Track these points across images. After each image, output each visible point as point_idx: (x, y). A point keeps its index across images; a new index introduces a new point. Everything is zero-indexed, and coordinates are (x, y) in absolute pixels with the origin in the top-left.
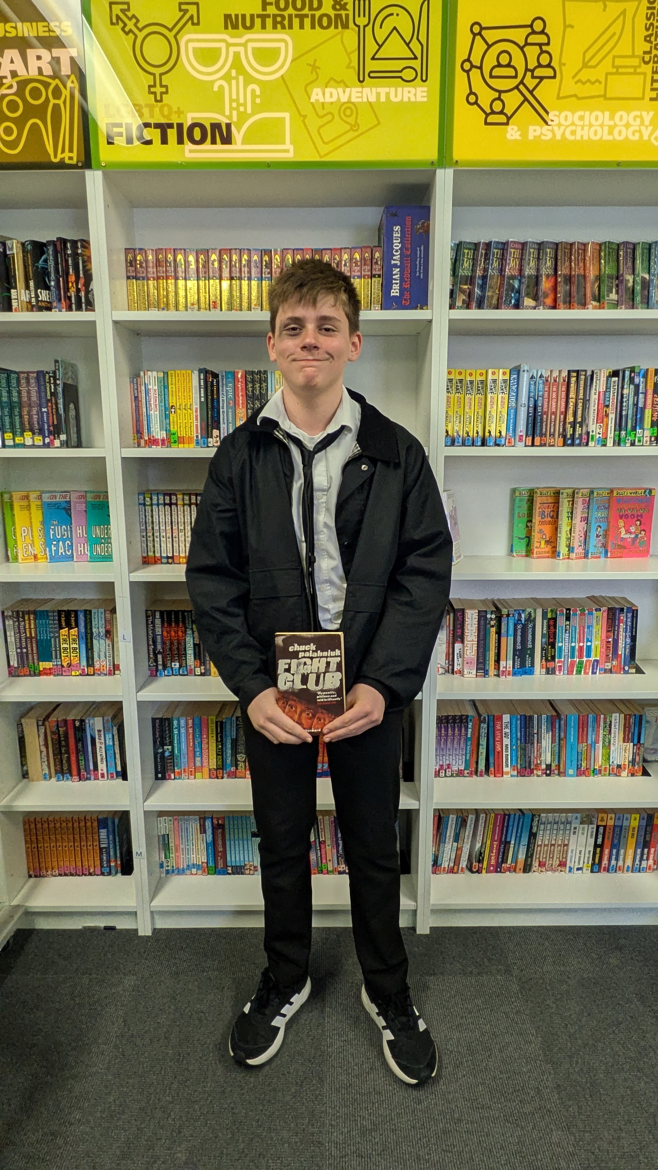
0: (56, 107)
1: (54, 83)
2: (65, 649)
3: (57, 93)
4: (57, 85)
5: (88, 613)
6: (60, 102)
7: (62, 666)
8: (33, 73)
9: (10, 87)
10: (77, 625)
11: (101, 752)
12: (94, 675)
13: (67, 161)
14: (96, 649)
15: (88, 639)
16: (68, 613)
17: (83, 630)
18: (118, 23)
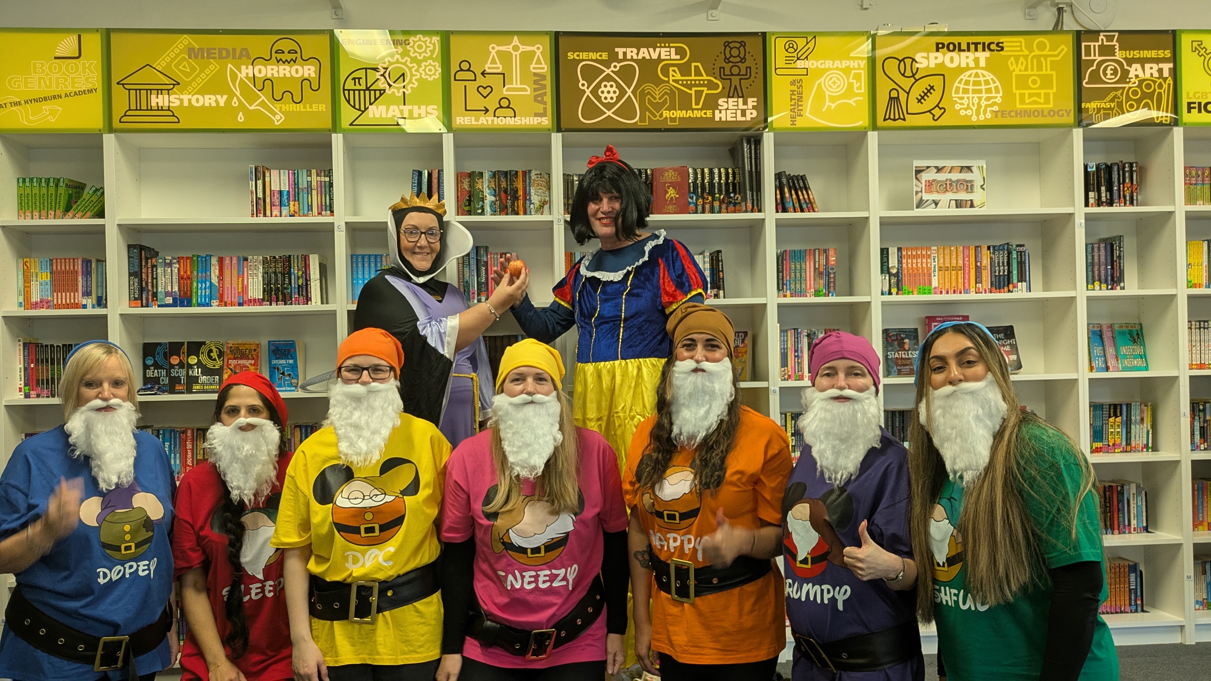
0: (1160, 93)
1: (1159, 81)
2: (1112, 432)
3: (1160, 86)
4: (1160, 82)
5: (1129, 406)
6: (1162, 91)
7: (1109, 446)
8: (1148, 76)
9: (1135, 83)
10: (1121, 415)
11: (1133, 511)
12: (1130, 452)
13: (1164, 122)
14: (1133, 431)
15: (1128, 425)
16: (1115, 406)
17: (1125, 418)
18: (1195, 51)
